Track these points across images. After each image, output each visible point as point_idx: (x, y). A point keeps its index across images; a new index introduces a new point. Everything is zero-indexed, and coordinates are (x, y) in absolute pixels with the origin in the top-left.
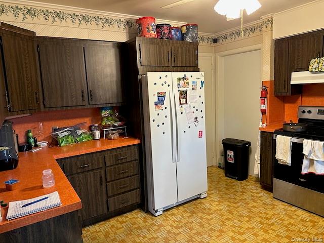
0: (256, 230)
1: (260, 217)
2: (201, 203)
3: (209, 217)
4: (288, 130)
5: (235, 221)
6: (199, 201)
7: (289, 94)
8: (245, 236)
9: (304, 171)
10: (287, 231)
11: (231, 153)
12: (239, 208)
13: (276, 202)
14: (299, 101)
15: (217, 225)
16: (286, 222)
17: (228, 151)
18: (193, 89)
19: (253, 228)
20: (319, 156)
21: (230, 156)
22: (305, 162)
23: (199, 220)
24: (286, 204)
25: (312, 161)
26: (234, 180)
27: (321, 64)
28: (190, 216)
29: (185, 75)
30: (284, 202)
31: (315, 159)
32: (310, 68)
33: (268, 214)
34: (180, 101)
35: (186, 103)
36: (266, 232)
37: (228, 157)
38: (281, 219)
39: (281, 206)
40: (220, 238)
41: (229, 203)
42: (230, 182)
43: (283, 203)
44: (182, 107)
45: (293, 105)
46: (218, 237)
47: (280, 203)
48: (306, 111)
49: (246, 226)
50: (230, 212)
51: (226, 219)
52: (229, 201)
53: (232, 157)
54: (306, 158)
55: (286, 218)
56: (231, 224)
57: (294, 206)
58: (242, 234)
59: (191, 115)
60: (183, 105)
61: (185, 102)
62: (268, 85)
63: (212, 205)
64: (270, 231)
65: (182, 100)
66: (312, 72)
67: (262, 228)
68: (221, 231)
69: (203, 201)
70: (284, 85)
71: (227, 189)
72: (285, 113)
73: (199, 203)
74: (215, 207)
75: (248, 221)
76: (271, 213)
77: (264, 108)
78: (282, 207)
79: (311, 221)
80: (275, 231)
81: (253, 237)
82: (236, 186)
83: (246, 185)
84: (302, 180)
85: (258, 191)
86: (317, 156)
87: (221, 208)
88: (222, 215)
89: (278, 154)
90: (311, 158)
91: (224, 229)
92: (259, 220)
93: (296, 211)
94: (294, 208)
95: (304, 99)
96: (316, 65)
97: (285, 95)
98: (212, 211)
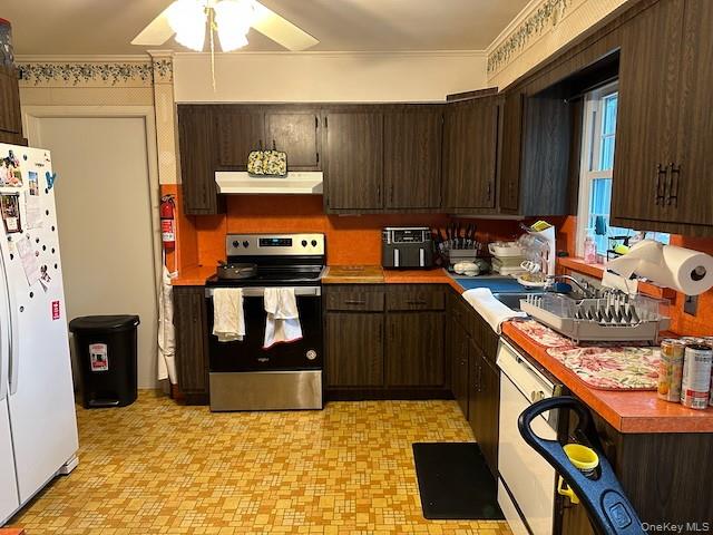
0: (226, 475)
1: (215, 452)
2: (72, 484)
3: (120, 500)
4: (229, 276)
5: (177, 480)
6: (63, 482)
7: (214, 211)
8: (217, 495)
9: (268, 343)
10: (270, 451)
11: (99, 350)
12: (167, 455)
13: (222, 417)
14: (223, 226)
15: (149, 505)
16: (260, 440)
17: (91, 346)
18: (32, 193)
19: (219, 475)
20: (290, 311)
21: (99, 356)
22: (270, 326)
23: (101, 517)
24: (238, 414)
25: (278, 323)
26: (111, 410)
27: (265, 162)
28: (71, 522)
29: (10, 152)
30: (232, 411)
31: (284, 317)
32: (250, 166)
33: (223, 442)
34: (5, 222)
35: (20, 230)
36: (242, 469)
37: (93, 360)
38: (249, 440)
39: (233, 420)
40: (176, 522)
41: (138, 456)
42: (107, 416)
43: (233, 414)
44: (9, 239)
45: (212, 233)
46: (169, 523)
47: (228, 416)
48: (241, 243)
49: (204, 477)
50: (156, 470)
51: (159, 486)
52: (135, 453)
53: (105, 357)
54: (271, 319)
55: (253, 434)
56: (176, 489)
57: (251, 411)
58: (209, 494)
59: (34, 261)
60: (12, 235)
61: (15, 227)
62: (174, 193)
63: (104, 476)
64: (249, 465)
65: (8, 220)
66: (252, 174)
67: (232, 468)
68: (168, 511)
69: (74, 477)
70: (205, 196)
71: (112, 432)
72: (200, 249)
73: (68, 487)
74: (113, 476)
75: (201, 469)
76: (227, 437)
77: (172, 239)
78: (236, 421)
79: (288, 423)
80: (253, 461)
81: (230, 489)
82: (125, 418)
83: (144, 410)
84: (263, 360)
85: (177, 412)
86: (286, 313)
87: (129, 471)
88: (144, 483)
89: (221, 324)
90: (278, 317)
91: (172, 504)
92: (218, 456)
93: (259, 418)
94: (254, 416)
95: (231, 221)
96: (258, 163)
97: (206, 212)
98: (115, 487)
